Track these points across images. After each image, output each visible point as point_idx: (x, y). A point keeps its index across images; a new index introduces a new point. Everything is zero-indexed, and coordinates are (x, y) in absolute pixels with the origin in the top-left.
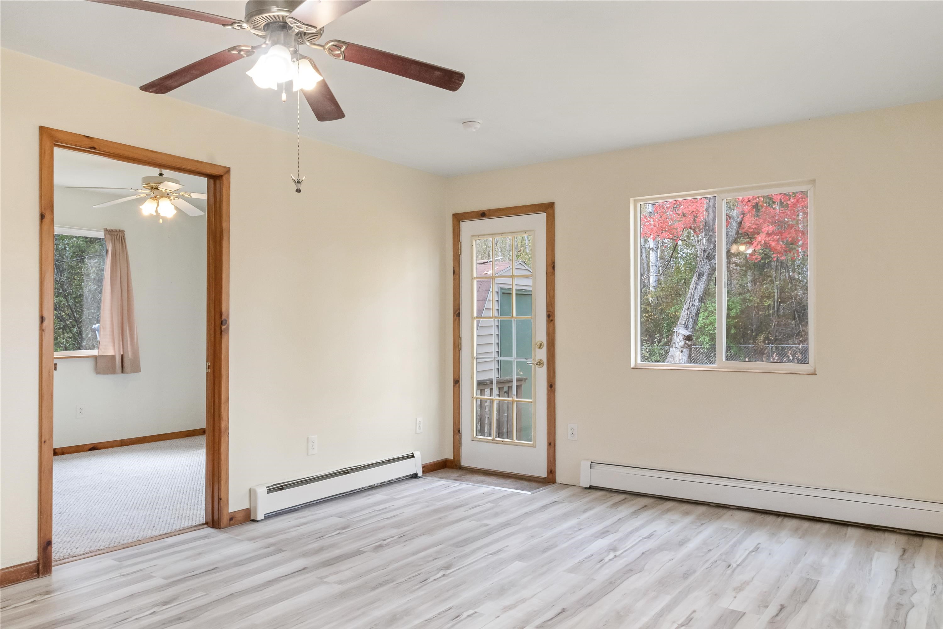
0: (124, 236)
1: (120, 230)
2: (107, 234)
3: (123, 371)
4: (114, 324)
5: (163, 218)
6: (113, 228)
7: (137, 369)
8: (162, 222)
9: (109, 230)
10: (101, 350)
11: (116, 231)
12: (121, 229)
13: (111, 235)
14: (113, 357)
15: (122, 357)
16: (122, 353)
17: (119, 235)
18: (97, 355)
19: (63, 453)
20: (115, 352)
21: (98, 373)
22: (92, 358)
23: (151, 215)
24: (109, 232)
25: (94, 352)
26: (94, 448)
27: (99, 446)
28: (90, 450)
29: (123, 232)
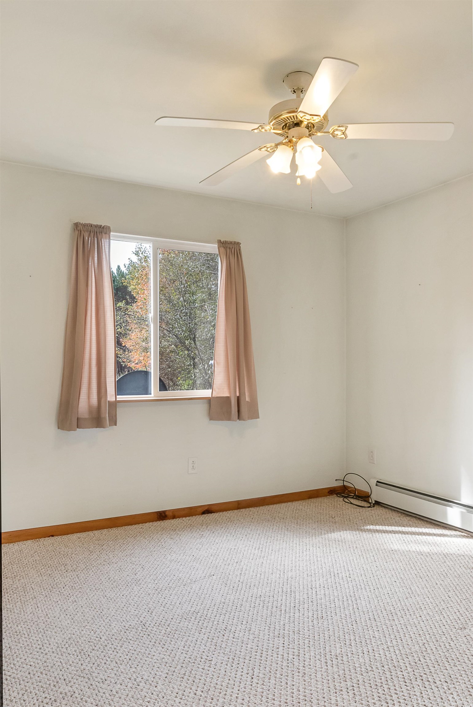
0: (240, 250)
1: (235, 242)
2: (221, 247)
3: (239, 417)
4: (229, 358)
5: (302, 178)
6: (228, 239)
7: (254, 415)
8: (301, 184)
9: (223, 242)
10: (215, 390)
11: (231, 243)
12: (237, 241)
13: (225, 248)
14: (228, 399)
15: (238, 399)
16: (238, 394)
17: (235, 248)
18: (211, 396)
19: (174, 517)
20: (230, 393)
21: (211, 419)
22: (205, 401)
23: (283, 175)
24: (224, 245)
25: (207, 393)
26: (208, 510)
27: (213, 508)
28: (204, 513)
29: (238, 244)
